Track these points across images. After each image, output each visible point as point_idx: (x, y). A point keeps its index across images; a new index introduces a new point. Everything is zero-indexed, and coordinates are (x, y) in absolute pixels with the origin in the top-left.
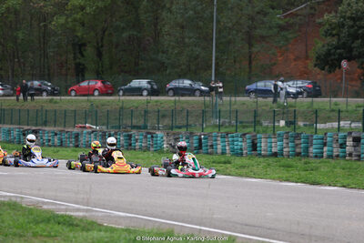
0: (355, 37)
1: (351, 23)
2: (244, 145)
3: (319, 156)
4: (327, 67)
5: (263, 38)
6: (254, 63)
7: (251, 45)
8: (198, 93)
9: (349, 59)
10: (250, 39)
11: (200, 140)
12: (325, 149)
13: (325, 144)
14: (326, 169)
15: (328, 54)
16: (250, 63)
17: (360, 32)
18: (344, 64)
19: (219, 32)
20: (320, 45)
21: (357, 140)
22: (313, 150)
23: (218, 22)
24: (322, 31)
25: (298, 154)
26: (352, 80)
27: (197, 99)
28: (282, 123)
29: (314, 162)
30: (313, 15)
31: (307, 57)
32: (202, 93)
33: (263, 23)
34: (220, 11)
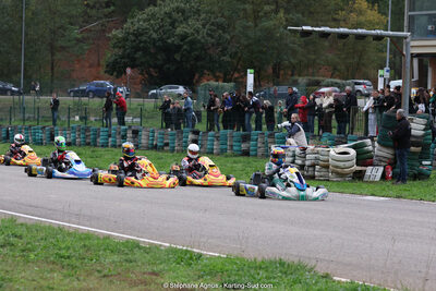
0: (137, 49)
1: (133, 38)
2: (44, 136)
3: (105, 145)
4: (115, 74)
5: (63, 48)
6: (55, 69)
7: (53, 54)
8: (9, 93)
9: (132, 67)
10: (52, 49)
11: (8, 131)
12: (110, 139)
13: (110, 136)
14: (110, 156)
15: (115, 62)
16: (52, 69)
17: (142, 45)
18: (129, 71)
19: (27, 43)
20: (109, 55)
21: (136, 133)
22: (100, 140)
23: (26, 35)
24: (111, 43)
25: (88, 144)
26: (135, 84)
27: (9, 97)
28: (77, 118)
29: (101, 151)
30: (104, 31)
31: (99, 65)
32: (13, 93)
33: (63, 36)
34: (28, 26)
